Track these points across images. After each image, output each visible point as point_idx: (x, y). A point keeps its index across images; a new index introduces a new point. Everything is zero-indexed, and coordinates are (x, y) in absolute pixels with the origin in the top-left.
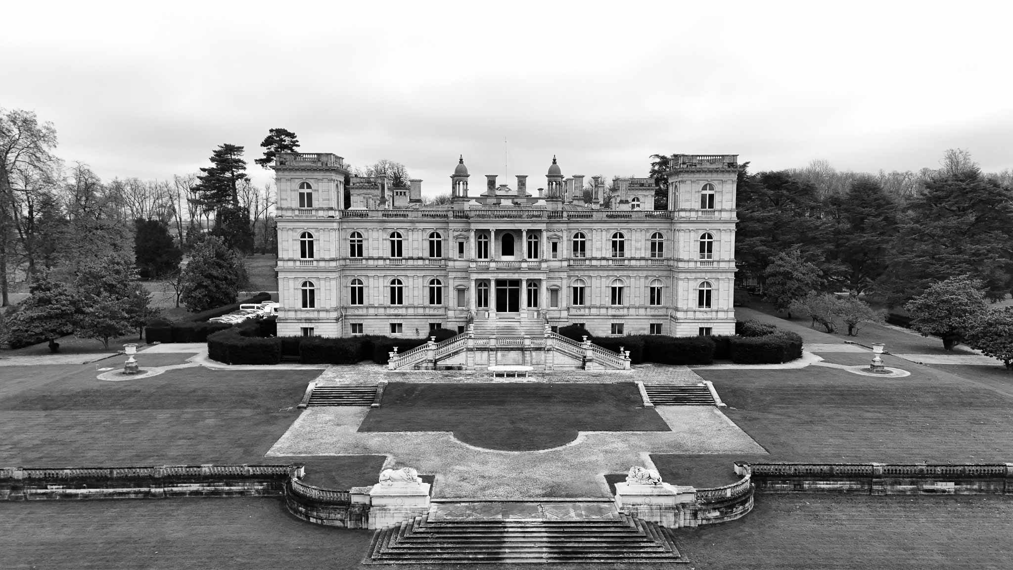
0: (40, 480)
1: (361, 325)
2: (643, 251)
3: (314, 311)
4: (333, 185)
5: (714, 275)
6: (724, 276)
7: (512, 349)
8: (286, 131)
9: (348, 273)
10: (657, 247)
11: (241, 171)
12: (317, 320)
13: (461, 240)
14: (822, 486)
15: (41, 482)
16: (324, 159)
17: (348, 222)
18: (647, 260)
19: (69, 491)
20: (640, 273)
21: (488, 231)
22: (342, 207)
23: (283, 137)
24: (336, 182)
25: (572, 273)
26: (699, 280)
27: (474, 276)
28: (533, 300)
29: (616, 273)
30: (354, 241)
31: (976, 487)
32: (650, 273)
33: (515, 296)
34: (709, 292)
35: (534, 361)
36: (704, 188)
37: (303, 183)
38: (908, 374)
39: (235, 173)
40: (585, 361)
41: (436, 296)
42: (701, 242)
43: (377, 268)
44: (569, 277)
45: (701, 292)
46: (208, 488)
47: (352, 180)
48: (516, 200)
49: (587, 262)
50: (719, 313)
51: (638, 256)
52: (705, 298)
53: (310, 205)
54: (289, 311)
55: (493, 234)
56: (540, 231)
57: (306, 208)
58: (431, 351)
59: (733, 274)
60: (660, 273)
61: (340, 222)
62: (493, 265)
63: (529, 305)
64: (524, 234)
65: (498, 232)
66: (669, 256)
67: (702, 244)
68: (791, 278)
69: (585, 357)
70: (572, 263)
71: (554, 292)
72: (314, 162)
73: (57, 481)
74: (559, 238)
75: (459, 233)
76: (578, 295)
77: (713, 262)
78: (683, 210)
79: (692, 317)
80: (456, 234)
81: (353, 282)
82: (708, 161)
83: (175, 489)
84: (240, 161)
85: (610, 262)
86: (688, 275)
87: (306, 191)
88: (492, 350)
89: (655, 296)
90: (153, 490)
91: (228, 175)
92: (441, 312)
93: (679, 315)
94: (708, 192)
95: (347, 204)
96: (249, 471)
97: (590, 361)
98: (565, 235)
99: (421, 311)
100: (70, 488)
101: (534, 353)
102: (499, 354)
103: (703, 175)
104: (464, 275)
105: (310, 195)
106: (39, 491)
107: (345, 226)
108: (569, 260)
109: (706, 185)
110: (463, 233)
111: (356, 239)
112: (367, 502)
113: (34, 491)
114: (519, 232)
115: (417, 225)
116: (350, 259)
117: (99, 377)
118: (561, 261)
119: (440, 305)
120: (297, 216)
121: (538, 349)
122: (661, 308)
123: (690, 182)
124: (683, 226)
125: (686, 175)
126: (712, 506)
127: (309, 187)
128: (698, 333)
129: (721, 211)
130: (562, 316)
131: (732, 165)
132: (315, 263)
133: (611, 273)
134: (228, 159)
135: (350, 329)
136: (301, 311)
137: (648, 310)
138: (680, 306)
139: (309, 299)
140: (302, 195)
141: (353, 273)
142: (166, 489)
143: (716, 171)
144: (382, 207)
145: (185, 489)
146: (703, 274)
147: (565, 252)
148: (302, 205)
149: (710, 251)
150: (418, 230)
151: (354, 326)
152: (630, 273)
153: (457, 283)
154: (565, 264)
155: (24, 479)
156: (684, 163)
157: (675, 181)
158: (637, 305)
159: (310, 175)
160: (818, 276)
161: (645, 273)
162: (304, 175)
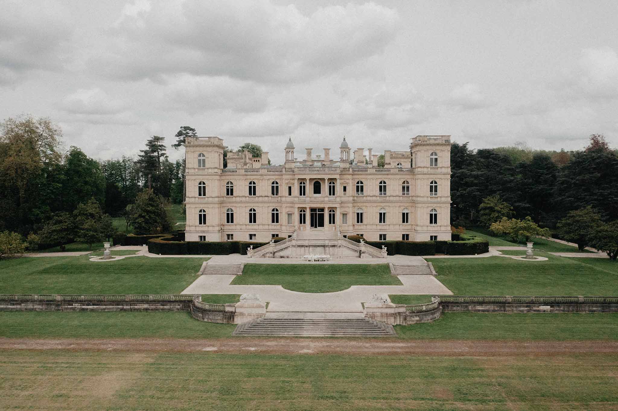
0: (69, 301)
1: (232, 235)
2: (397, 192)
3: (206, 226)
4: (217, 155)
5: (438, 205)
6: (444, 205)
7: (318, 246)
8: (189, 127)
9: (225, 205)
10: (406, 189)
11: (163, 152)
12: (208, 232)
13: (290, 185)
14: (479, 308)
15: (70, 302)
16: (212, 140)
17: (225, 176)
18: (400, 197)
19: (83, 307)
20: (396, 204)
21: (305, 179)
22: (222, 167)
23: (188, 131)
24: (219, 153)
25: (355, 204)
26: (430, 208)
27: (297, 206)
28: (332, 220)
29: (381, 204)
30: (229, 187)
31: (562, 308)
32: (402, 204)
33: (322, 217)
34: (436, 215)
35: (331, 253)
36: (432, 154)
37: (201, 154)
38: (547, 259)
39: (160, 153)
40: (360, 252)
41: (275, 218)
42: (431, 186)
43: (241, 202)
44: (354, 206)
45: (431, 215)
46: (152, 307)
47: (229, 155)
48: (323, 163)
49: (365, 198)
50: (442, 227)
51: (394, 194)
52: (433, 219)
53: (204, 166)
54: (192, 226)
55: (308, 181)
56: (335, 179)
57: (202, 167)
58: (272, 247)
59: (450, 204)
60: (408, 204)
61: (221, 176)
62: (308, 199)
63: (330, 223)
64: (326, 181)
65: (311, 180)
66: (413, 195)
67: (431, 187)
68: (494, 211)
69: (361, 251)
70: (355, 198)
71: (344, 215)
72: (207, 142)
73: (77, 302)
74: (347, 183)
75: (289, 181)
76: (360, 218)
77: (438, 197)
78: (419, 167)
79: (426, 229)
80: (287, 181)
81: (228, 210)
82: (433, 139)
83: (136, 307)
84: (162, 146)
85: (378, 198)
86: (424, 205)
87: (202, 158)
88: (306, 246)
89: (405, 218)
90: (125, 307)
91: (156, 154)
92: (278, 227)
93: (418, 228)
94: (434, 157)
95: (225, 165)
96: (173, 298)
97: (364, 253)
98: (350, 182)
99: (267, 227)
100: (84, 305)
101: (331, 249)
102: (311, 248)
103: (431, 147)
104: (291, 205)
105: (204, 160)
106: (69, 307)
107: (224, 178)
108: (354, 197)
109: (433, 153)
110: (291, 181)
111: (230, 185)
112: (234, 311)
113: (66, 306)
114: (323, 180)
115: (265, 177)
116: (226, 197)
117: (90, 260)
118: (349, 197)
119: (277, 224)
120: (197, 172)
121: (334, 246)
122: (408, 225)
123: (423, 151)
124: (420, 176)
125: (420, 147)
126: (414, 314)
127: (204, 156)
128: (430, 240)
129: (441, 168)
130: (349, 229)
131: (448, 141)
132: (206, 199)
133: (379, 204)
134: (155, 145)
135: (226, 237)
136: (199, 226)
137: (401, 226)
138: (419, 223)
139: (202, 219)
140: (199, 161)
141: (228, 205)
142: (131, 307)
143: (438, 144)
144: (245, 167)
145: (141, 307)
146: (432, 204)
147: (351, 192)
148: (200, 166)
149: (436, 191)
150: (265, 180)
151: (228, 235)
152: (390, 204)
153: (288, 210)
154: (351, 198)
155: (61, 301)
156: (419, 140)
157: (415, 150)
158: (395, 223)
159: (205, 149)
160: (511, 210)
161: (399, 204)
162: (201, 149)
